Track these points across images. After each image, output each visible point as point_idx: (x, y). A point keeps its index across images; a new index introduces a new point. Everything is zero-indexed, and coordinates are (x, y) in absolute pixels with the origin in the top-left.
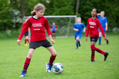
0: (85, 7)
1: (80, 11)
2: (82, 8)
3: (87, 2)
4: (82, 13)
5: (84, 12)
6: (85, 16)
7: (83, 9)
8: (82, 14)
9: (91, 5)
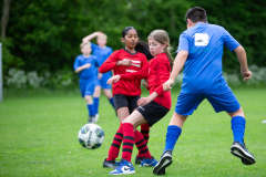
0: (24, 19)
1: (12, 29)
2: (16, 22)
3: (31, 6)
4: (17, 36)
5: (23, 34)
6: (24, 43)
7: (18, 26)
8: (16, 40)
9: (41, 13)
